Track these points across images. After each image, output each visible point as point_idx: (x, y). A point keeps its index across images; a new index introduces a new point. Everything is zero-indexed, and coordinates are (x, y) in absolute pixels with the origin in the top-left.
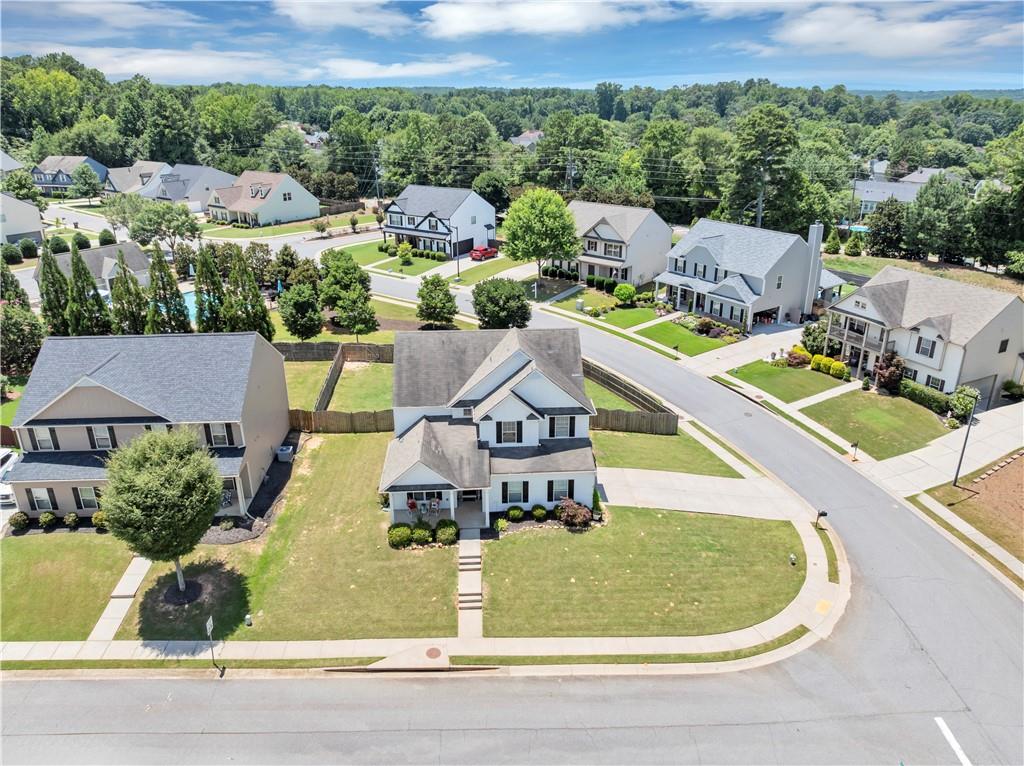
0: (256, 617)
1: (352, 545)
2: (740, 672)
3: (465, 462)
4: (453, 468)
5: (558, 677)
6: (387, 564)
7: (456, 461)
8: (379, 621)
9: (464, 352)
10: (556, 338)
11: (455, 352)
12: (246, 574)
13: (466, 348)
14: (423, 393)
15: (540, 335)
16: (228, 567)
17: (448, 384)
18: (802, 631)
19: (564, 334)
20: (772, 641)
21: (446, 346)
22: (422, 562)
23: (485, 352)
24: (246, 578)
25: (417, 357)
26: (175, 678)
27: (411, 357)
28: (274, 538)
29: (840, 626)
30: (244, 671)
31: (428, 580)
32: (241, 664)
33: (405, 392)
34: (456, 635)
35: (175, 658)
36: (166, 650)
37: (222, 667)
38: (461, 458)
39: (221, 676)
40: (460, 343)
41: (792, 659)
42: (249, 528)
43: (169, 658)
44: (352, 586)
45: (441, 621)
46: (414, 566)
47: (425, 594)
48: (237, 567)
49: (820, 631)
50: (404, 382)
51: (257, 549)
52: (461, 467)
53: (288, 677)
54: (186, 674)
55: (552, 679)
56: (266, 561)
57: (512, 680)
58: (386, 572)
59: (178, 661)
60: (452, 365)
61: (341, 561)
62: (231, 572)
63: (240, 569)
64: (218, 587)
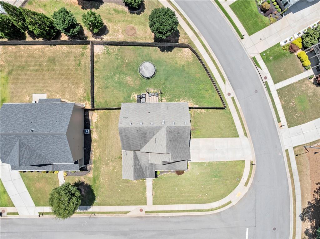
0: (98, 199)
1: (117, 176)
2: (211, 214)
3: (147, 168)
4: (143, 171)
5: (169, 216)
6: (127, 184)
7: (145, 168)
8: (128, 201)
9: (146, 134)
10: (181, 130)
11: (142, 134)
12: (91, 185)
13: (146, 132)
14: (132, 146)
15: (175, 128)
16: (85, 183)
17: (140, 144)
18: (230, 202)
19: (185, 128)
20: (221, 206)
21: (139, 132)
22: (136, 185)
23: (154, 134)
24: (91, 186)
25: (128, 135)
26: (85, 217)
27: (126, 135)
28: (94, 171)
29: (240, 202)
30: (100, 215)
31: (139, 190)
32: (99, 213)
33: (125, 146)
34: (146, 205)
35: (83, 211)
36: (81, 210)
37: (94, 213)
38: (146, 166)
39: (95, 216)
40: (144, 131)
41: (224, 211)
42: (86, 170)
43: (82, 211)
44: (119, 190)
45: (143, 201)
46: (134, 186)
47: (138, 194)
48: (88, 183)
49: (234, 203)
50: (125, 143)
51: (91, 175)
52: (146, 171)
53: (110, 216)
54: (87, 215)
55: (168, 217)
56: (95, 179)
57: (159, 217)
58: (127, 187)
59: (84, 212)
60: (141, 138)
61: (115, 182)
62: (87, 185)
63: (90, 183)
64: (85, 190)
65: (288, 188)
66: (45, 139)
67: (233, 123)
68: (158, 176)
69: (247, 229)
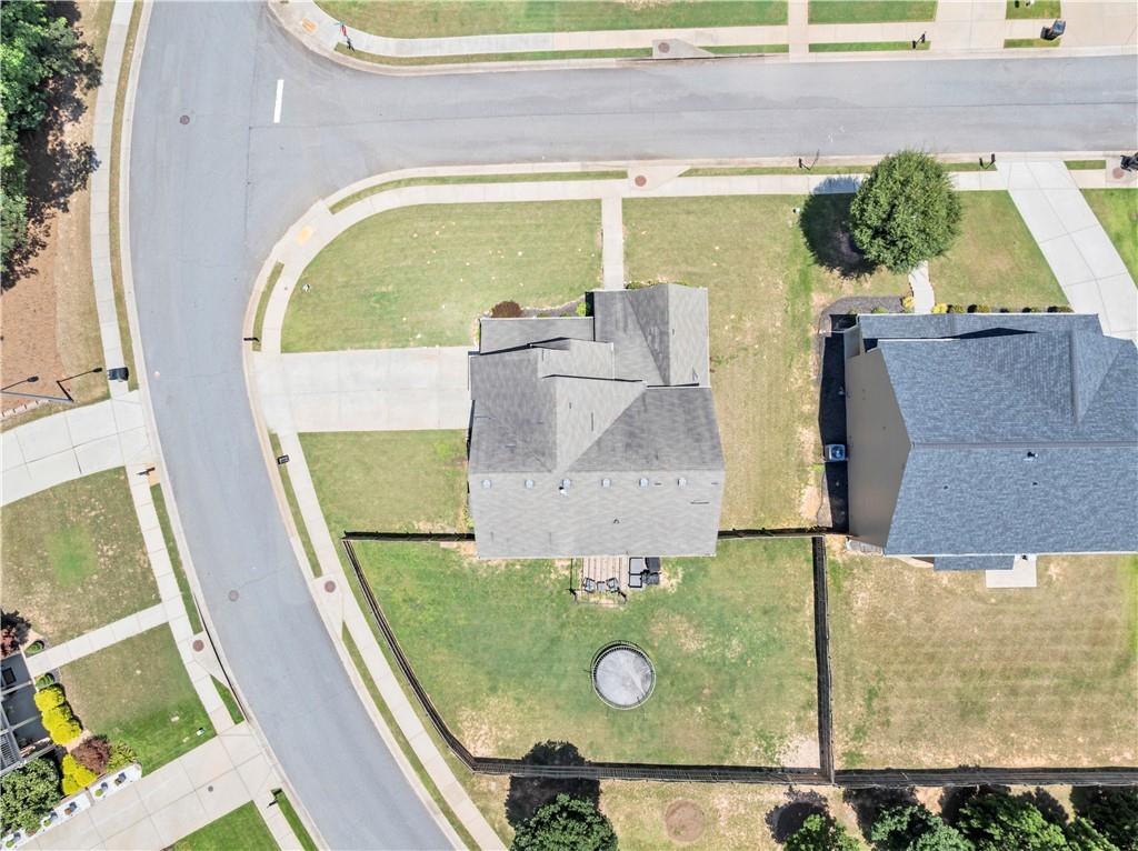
0: (792, 217)
1: (727, 296)
2: (401, 168)
3: (621, 325)
4: (634, 317)
5: (545, 161)
6: (689, 269)
7: (630, 326)
8: (689, 213)
9: (628, 446)
10: (502, 461)
11: (640, 446)
12: (817, 266)
13: (626, 452)
14: (676, 401)
15: (524, 465)
16: (836, 272)
17: (646, 411)
18: (333, 209)
19: (489, 466)
20: (366, 196)
21: (653, 453)
22: (658, 267)
23: (600, 449)
24: (816, 262)
25: (689, 441)
26: (835, 157)
27: (697, 440)
28: (807, 314)
29: (301, 211)
30: (784, 165)
31: (651, 249)
32: (786, 171)
33: (699, 402)
34: (624, 200)
35: (843, 176)
36: (848, 181)
37: (802, 169)
38: (625, 330)
39: (800, 161)
40: (634, 457)
41: (357, 179)
42: (834, 318)
43: (847, 176)
44: (717, 248)
45: (636, 213)
46: (665, 263)
47: (652, 238)
48: (828, 274)
49: (321, 207)
50: (701, 412)
51: (819, 300)
52: (626, 317)
53: (748, 160)
54: (827, 162)
55: (549, 159)
56: (803, 286)
57: (581, 158)
58: (690, 261)
59: (838, 173)
60: (643, 431)
61: (734, 277)
62: (832, 266)
63: (821, 272)
64: (837, 249)
65: (134, 259)
66: (985, 426)
67: (319, 485)
68: (584, 296)
69: (277, 119)
